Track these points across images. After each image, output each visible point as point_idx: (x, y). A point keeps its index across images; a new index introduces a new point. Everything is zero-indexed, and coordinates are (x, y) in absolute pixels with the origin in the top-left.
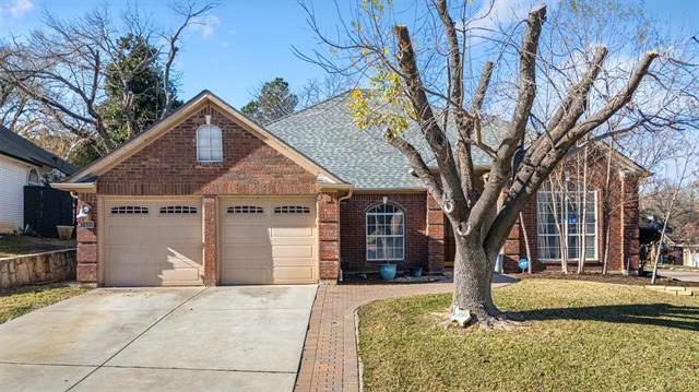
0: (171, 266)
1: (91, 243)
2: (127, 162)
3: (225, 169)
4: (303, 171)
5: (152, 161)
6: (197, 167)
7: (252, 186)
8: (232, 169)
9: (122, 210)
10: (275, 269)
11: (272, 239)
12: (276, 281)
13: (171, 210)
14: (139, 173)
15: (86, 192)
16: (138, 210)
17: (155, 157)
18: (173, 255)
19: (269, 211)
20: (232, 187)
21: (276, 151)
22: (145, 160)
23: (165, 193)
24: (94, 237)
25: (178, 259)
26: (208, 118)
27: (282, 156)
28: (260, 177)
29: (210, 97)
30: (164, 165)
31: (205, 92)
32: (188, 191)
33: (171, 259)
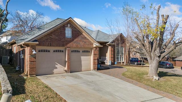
0: (56, 68)
1: (34, 62)
2: (46, 36)
3: (73, 40)
4: (90, 42)
5: (53, 36)
6: (66, 39)
7: (79, 45)
8: (75, 40)
9: (42, 51)
10: (82, 67)
11: (82, 59)
12: (82, 70)
13: (56, 51)
14: (49, 40)
15: (32, 45)
16: (47, 51)
17: (54, 35)
18: (57, 65)
19: (81, 51)
20: (74, 45)
21: (85, 36)
22: (52, 36)
23: (57, 46)
24: (35, 59)
25: (58, 66)
26: (69, 25)
27: (86, 37)
28: (81, 43)
29: (72, 19)
30: (57, 38)
31: (70, 18)
32: (63, 46)
33: (56, 66)
